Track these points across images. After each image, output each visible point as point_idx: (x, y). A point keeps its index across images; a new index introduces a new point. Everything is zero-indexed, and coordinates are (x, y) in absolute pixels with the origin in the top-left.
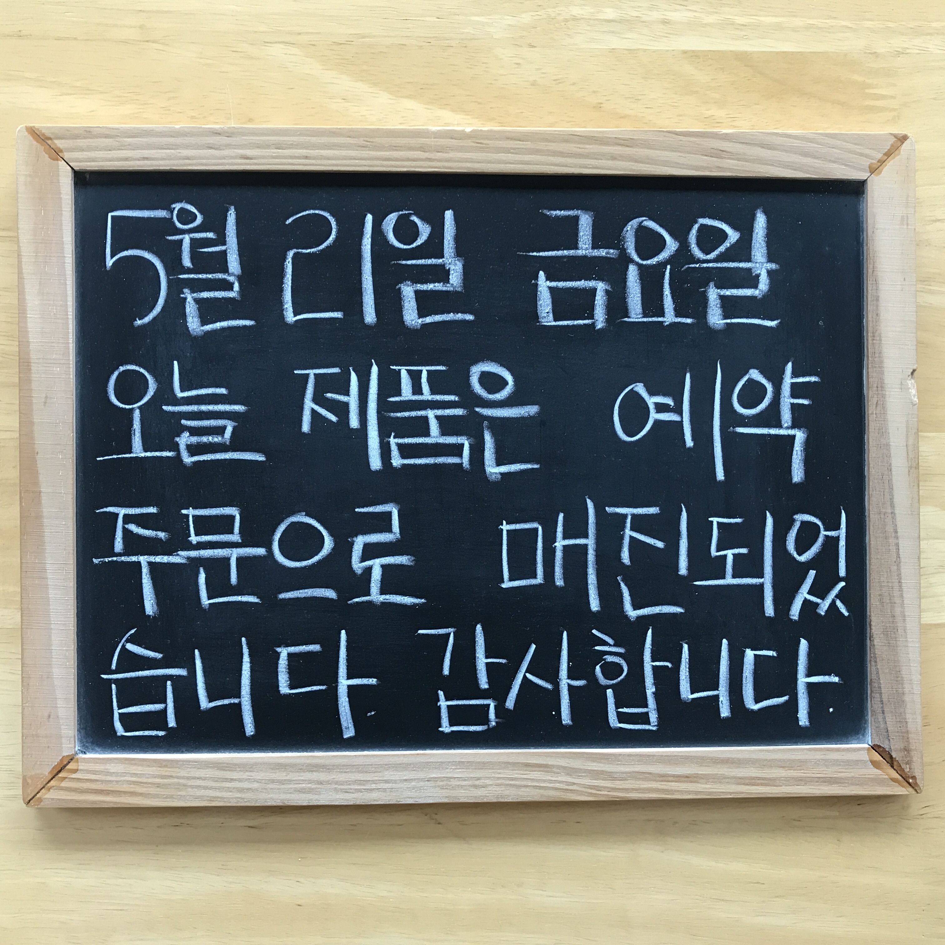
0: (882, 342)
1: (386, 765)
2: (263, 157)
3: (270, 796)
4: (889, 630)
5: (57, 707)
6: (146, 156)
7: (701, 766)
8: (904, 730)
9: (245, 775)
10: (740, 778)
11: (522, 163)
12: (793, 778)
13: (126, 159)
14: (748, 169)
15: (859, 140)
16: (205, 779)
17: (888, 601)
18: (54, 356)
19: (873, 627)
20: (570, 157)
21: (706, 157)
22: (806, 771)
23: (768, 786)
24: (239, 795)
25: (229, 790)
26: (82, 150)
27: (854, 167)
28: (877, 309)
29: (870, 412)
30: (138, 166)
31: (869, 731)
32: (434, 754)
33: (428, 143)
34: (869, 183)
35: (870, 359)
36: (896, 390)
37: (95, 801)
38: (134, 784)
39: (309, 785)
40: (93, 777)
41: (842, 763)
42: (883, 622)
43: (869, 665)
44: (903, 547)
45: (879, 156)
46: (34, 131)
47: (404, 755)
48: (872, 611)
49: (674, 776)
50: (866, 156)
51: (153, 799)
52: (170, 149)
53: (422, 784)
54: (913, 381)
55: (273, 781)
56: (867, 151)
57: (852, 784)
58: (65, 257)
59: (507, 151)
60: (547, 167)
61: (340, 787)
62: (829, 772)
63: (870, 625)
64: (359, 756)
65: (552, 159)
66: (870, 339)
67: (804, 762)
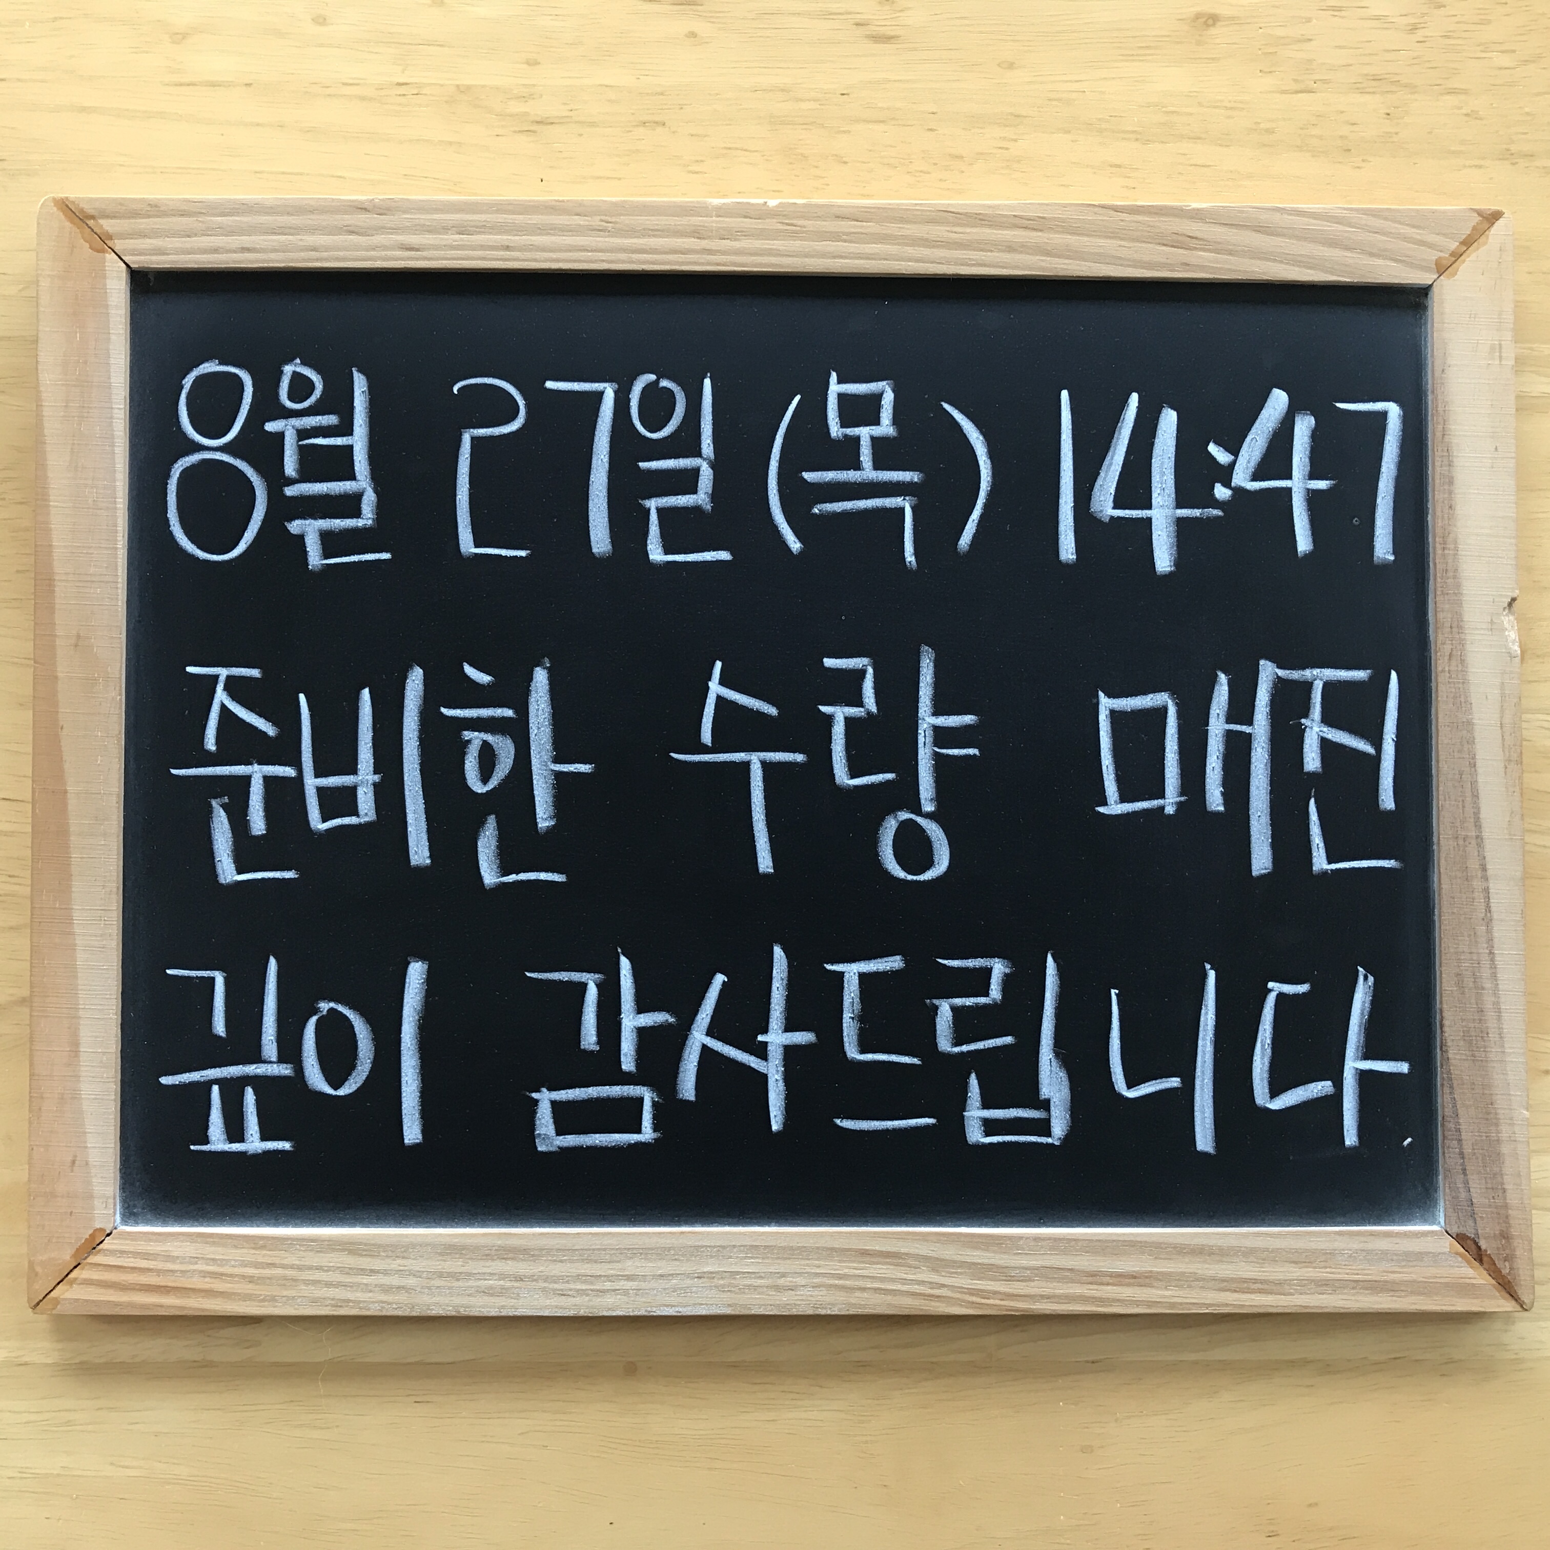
0: (1460, 553)
1: (629, 1249)
2: (437, 248)
3: (436, 1299)
4: (1473, 1034)
5: (86, 1147)
6: (245, 246)
7: (1156, 1258)
8: (1499, 1202)
9: (395, 1264)
10: (1223, 1280)
11: (859, 256)
12: (1313, 1281)
13: (216, 250)
14: (1234, 268)
15: (1420, 220)
16: (329, 1269)
17: (1471, 985)
18: (92, 570)
19: (1446, 1029)
20: (938, 247)
21: (1164, 248)
22: (1334, 1270)
23: (1271, 1293)
24: (384, 1297)
25: (367, 1288)
26: (143, 235)
27: (1411, 265)
28: (1450, 499)
29: (1440, 669)
30: (234, 262)
31: (1442, 1203)
32: (708, 1233)
33: (706, 225)
34: (1435, 290)
35: (1439, 580)
36: (1482, 632)
37: (145, 1305)
38: (210, 1277)
39: (502, 1282)
40: (144, 1264)
41: (1395, 1258)
42: (1463, 1020)
43: (1440, 1093)
44: (1497, 894)
45: (1453, 245)
46: (67, 206)
47: (660, 1233)
48: (1444, 1002)
49: (1111, 1275)
50: (1431, 246)
51: (241, 1303)
52: (285, 234)
53: (689, 1282)
54: (1511, 618)
55: (441, 1275)
56: (1432, 238)
57: (1412, 1293)
58: (112, 408)
59: (836, 237)
60: (903, 263)
61: (552, 1286)
62: (1374, 1272)
63: (1442, 1026)
64: (584, 1234)
65: (910, 251)
66: (1438, 545)
67: (1330, 1253)
